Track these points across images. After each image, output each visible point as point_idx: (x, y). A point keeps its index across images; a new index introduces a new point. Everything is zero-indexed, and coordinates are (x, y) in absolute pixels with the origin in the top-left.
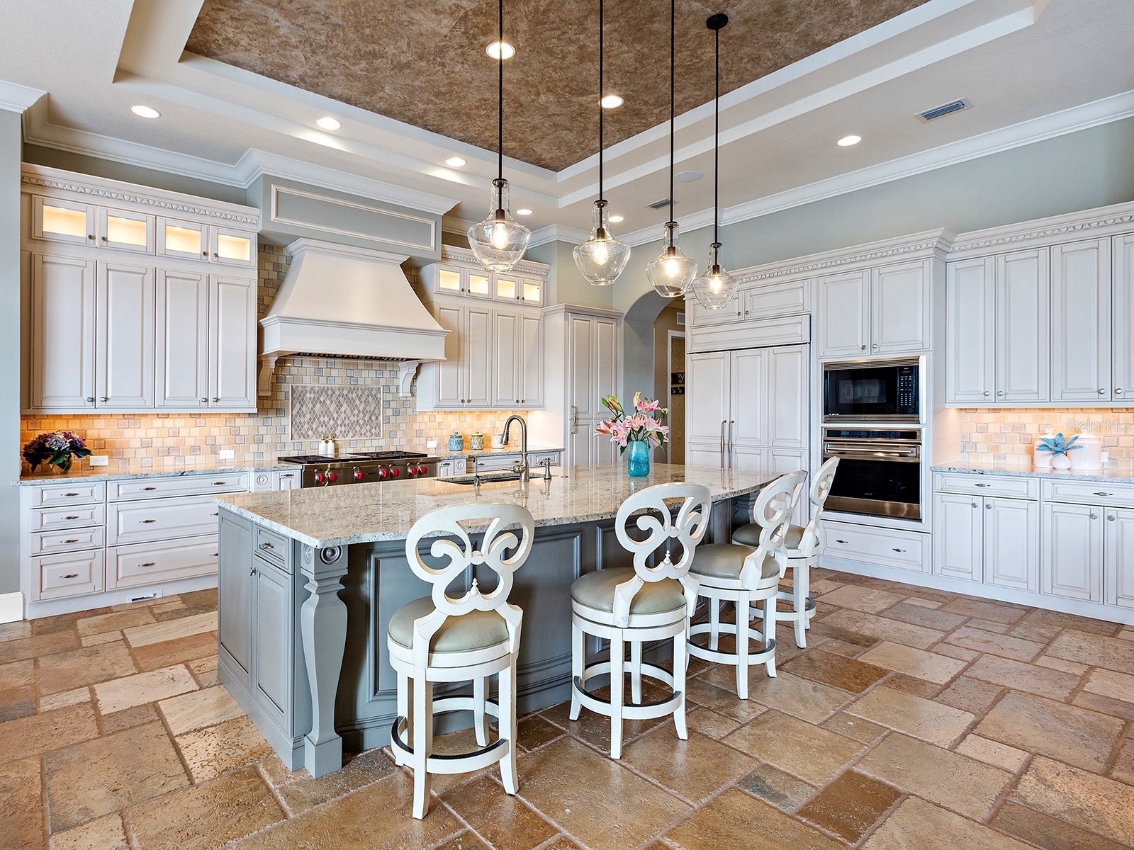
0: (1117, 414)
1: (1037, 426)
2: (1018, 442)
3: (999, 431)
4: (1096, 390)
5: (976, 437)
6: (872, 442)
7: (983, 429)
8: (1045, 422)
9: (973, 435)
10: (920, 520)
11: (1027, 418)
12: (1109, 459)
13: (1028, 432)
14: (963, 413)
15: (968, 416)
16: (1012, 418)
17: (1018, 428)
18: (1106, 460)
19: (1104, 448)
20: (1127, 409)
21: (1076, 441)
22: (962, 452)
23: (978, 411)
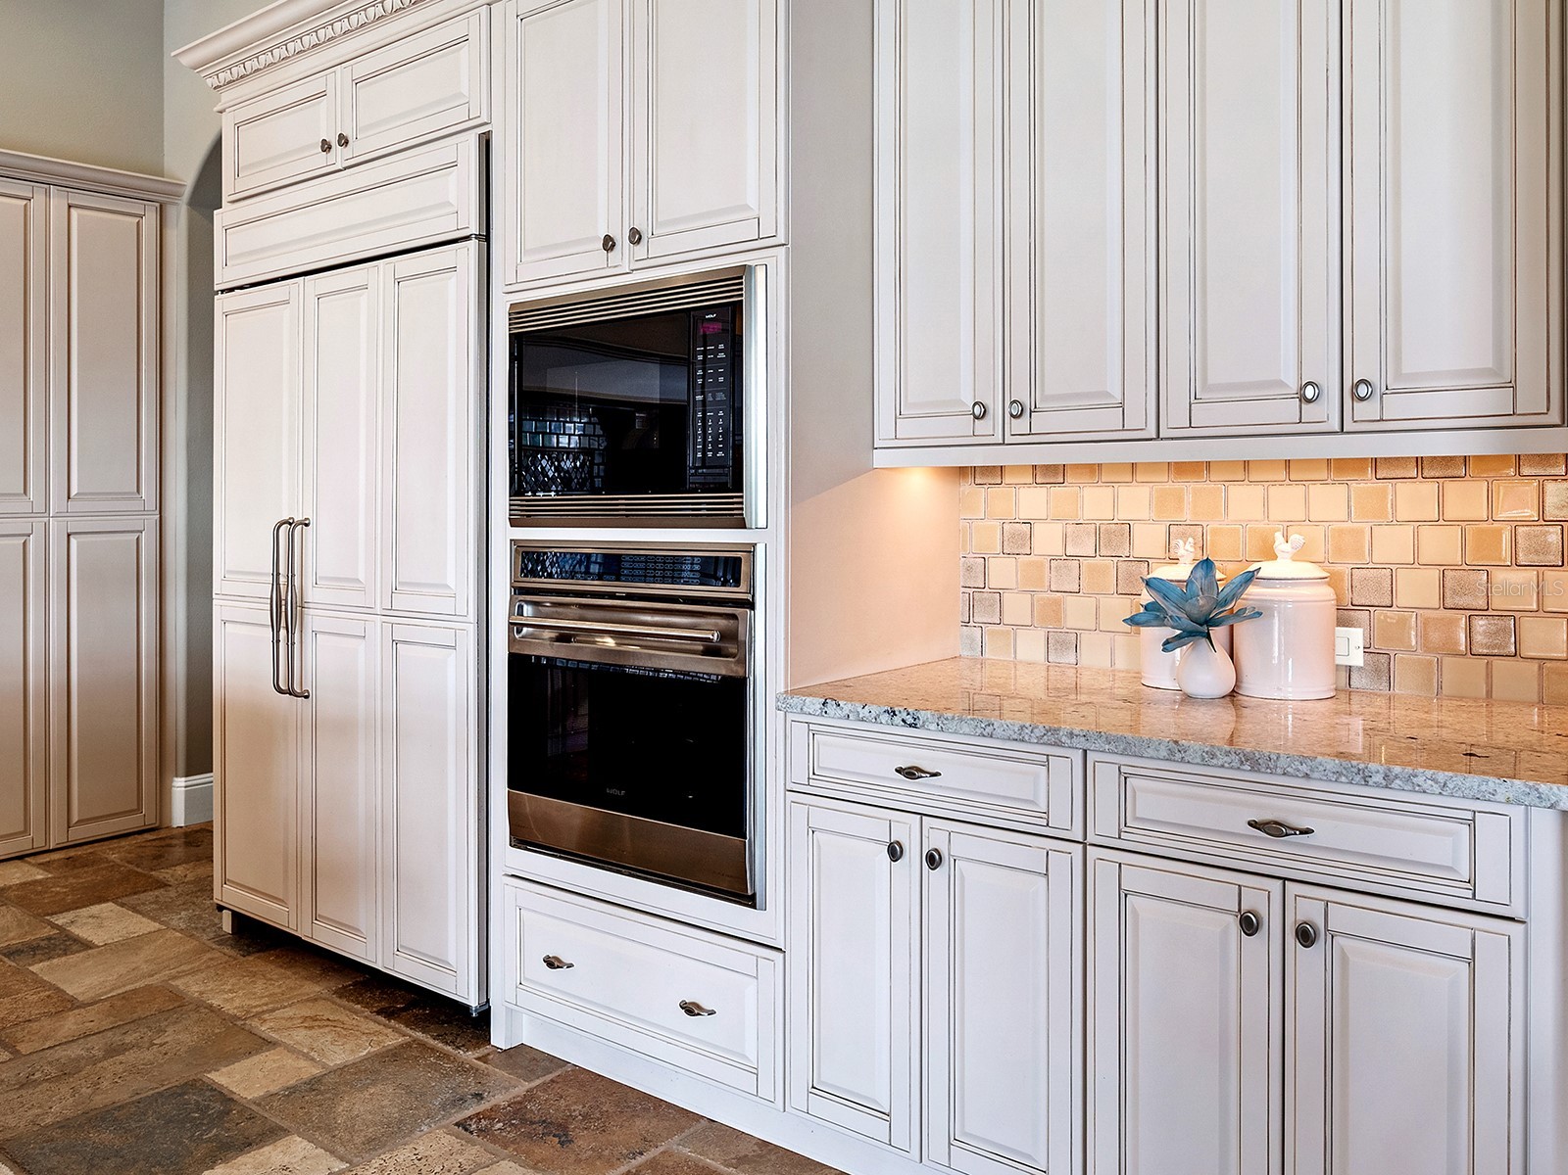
0: (1389, 485)
1: (1162, 529)
2: (1113, 589)
3: (1060, 551)
4: (1294, 387)
5: (1002, 571)
6: (630, 597)
7: (1019, 540)
8: (1187, 516)
9: (992, 563)
10: (750, 901)
11: (1135, 501)
12: (1367, 650)
13: (1138, 553)
14: (967, 487)
15: (975, 493)
16: (1095, 501)
17: (1114, 534)
18: (1357, 659)
19: (1344, 616)
20: (1419, 462)
21: (1253, 590)
22: (966, 624)
23: (1007, 479)
